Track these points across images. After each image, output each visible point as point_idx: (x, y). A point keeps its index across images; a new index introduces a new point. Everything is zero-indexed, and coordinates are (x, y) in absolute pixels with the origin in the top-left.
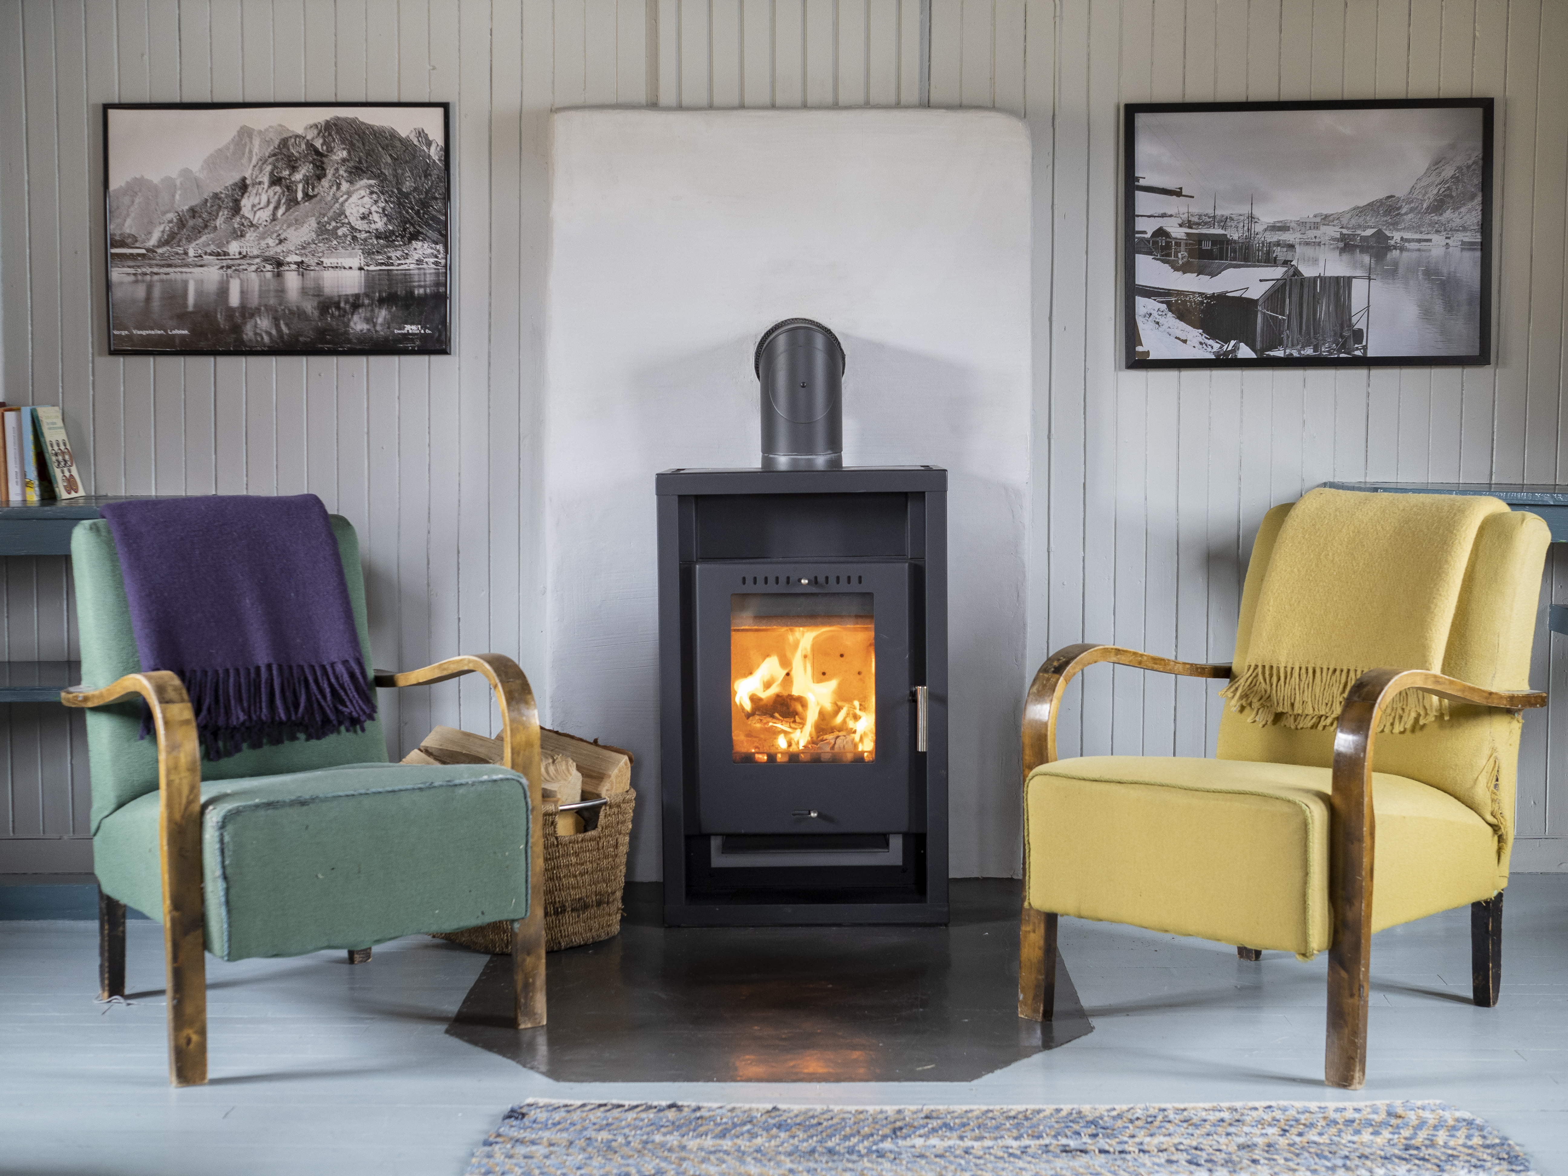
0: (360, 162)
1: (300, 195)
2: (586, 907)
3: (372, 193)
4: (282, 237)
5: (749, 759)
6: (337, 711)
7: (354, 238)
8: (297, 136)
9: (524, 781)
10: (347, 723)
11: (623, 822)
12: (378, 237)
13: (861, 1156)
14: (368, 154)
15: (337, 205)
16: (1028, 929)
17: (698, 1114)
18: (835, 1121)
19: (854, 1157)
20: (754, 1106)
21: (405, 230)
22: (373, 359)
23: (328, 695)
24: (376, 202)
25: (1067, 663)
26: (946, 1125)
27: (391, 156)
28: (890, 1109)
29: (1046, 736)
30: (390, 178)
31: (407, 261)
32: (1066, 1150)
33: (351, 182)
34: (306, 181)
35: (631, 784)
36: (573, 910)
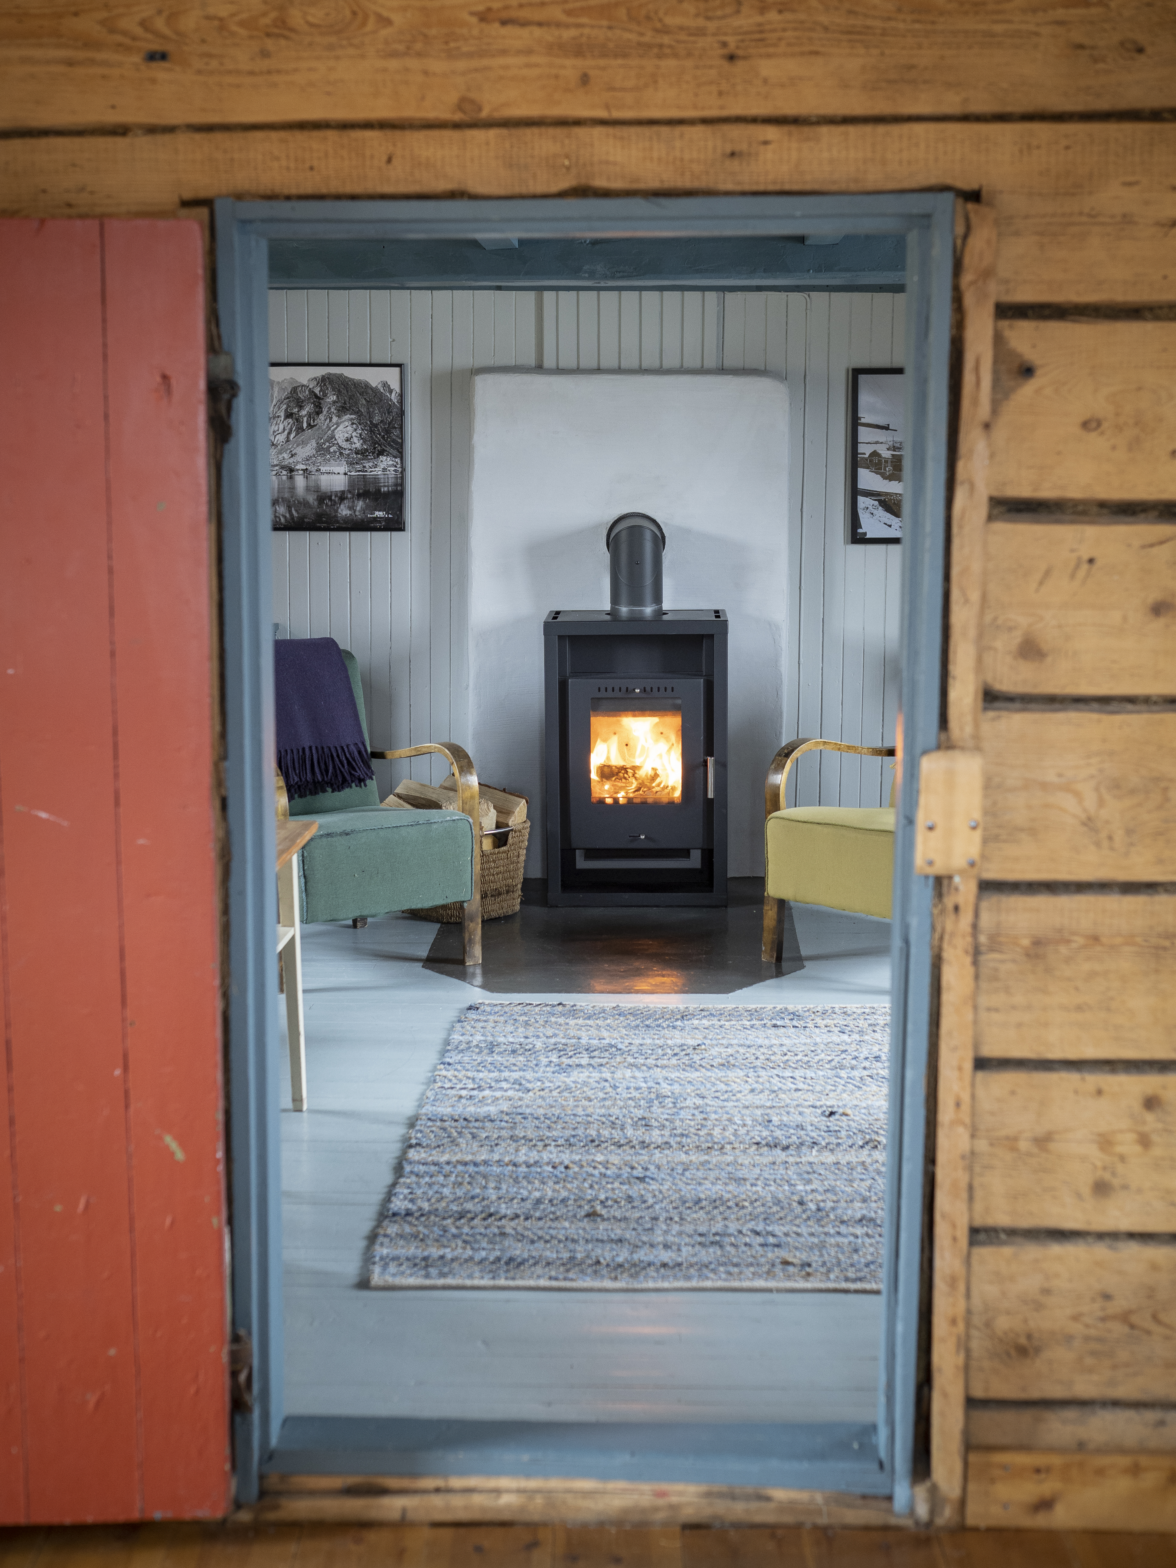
0: (345, 403)
1: (305, 425)
2: (500, 894)
3: (353, 424)
4: (293, 452)
5: (602, 801)
6: (351, 774)
7: (341, 454)
8: (303, 386)
9: (471, 820)
10: (357, 782)
11: (523, 841)
12: (357, 453)
13: (664, 1028)
14: (350, 398)
15: (330, 432)
16: (768, 908)
17: (575, 1008)
18: (650, 1012)
19: (660, 1029)
20: (606, 1005)
21: (375, 448)
22: (353, 534)
23: (346, 765)
24: (356, 430)
25: (793, 751)
26: (711, 1014)
27: (365, 399)
28: (682, 1007)
29: (779, 794)
30: (365, 414)
31: (376, 469)
32: (775, 1026)
33: (339, 417)
34: (309, 415)
35: (528, 817)
36: (491, 896)
